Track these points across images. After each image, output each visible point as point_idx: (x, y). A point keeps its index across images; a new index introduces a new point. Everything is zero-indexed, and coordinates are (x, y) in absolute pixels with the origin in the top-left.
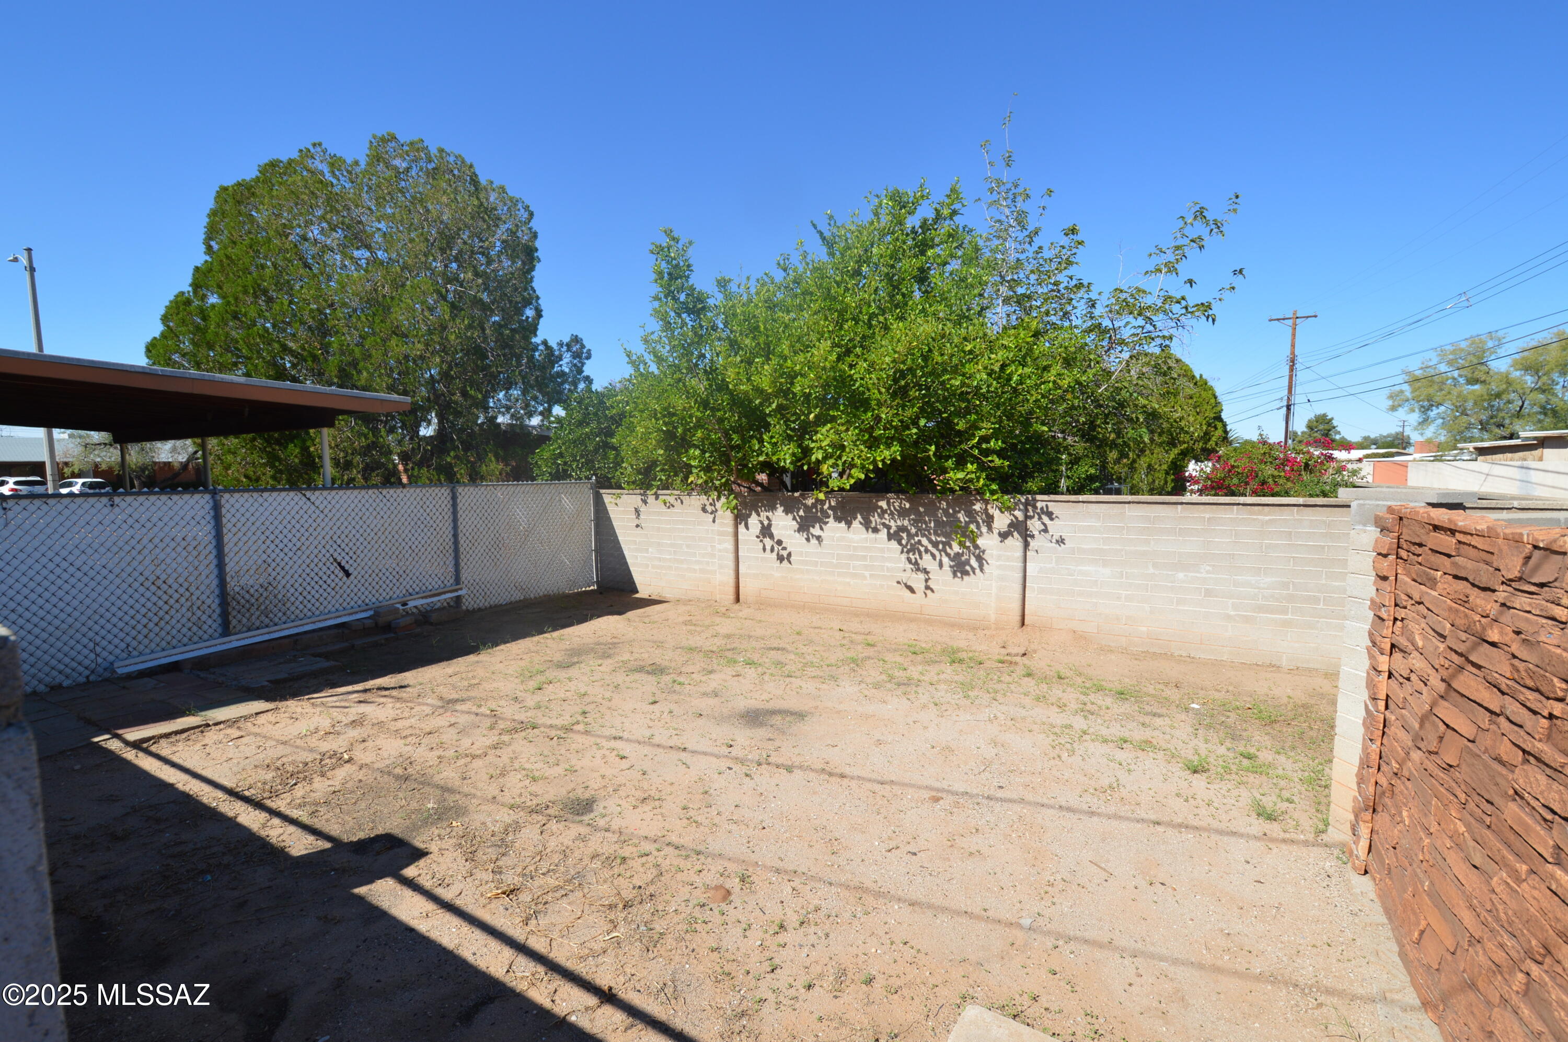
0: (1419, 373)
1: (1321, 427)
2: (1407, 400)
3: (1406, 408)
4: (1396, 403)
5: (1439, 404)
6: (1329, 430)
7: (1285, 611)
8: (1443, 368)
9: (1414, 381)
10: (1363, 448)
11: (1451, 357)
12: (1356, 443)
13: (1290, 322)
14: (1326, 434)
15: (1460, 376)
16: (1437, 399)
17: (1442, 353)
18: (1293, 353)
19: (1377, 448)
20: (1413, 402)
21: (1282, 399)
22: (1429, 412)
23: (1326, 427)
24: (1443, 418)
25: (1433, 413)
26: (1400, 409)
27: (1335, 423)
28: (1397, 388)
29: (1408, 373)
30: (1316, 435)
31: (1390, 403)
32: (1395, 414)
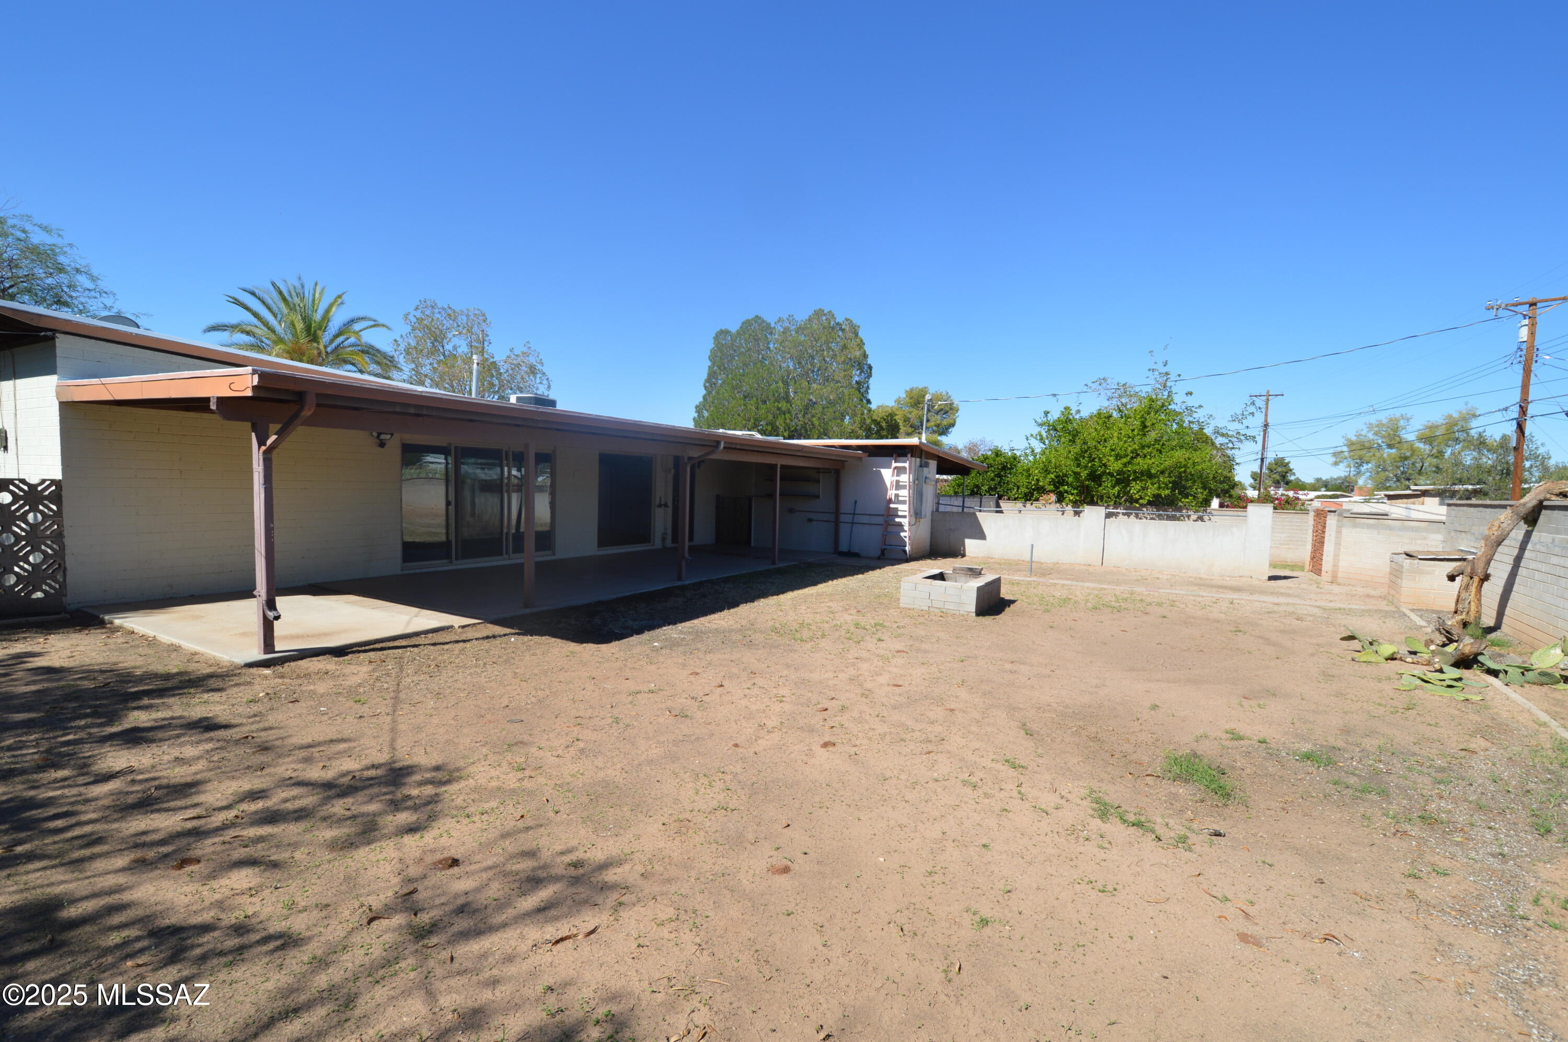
0: (1354, 438)
1: (1279, 469)
2: (1346, 458)
3: (1345, 464)
4: (1338, 460)
5: (1368, 463)
6: (1286, 473)
7: (1289, 545)
8: (1371, 436)
9: (1350, 444)
10: (1315, 490)
11: (1376, 429)
12: (1309, 484)
13: (1265, 398)
14: (1284, 477)
15: (1383, 442)
16: (1366, 458)
17: (1370, 427)
18: (1266, 421)
19: (1327, 491)
20: (1349, 460)
21: (1257, 453)
22: (1361, 468)
23: (1284, 469)
24: (1371, 472)
25: (1365, 467)
26: (1341, 464)
27: (1291, 466)
28: (1339, 449)
29: (1348, 440)
30: (1274, 476)
31: (1334, 459)
32: (1338, 467)
